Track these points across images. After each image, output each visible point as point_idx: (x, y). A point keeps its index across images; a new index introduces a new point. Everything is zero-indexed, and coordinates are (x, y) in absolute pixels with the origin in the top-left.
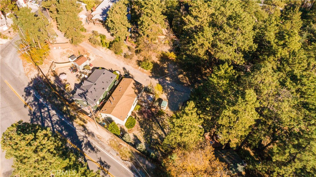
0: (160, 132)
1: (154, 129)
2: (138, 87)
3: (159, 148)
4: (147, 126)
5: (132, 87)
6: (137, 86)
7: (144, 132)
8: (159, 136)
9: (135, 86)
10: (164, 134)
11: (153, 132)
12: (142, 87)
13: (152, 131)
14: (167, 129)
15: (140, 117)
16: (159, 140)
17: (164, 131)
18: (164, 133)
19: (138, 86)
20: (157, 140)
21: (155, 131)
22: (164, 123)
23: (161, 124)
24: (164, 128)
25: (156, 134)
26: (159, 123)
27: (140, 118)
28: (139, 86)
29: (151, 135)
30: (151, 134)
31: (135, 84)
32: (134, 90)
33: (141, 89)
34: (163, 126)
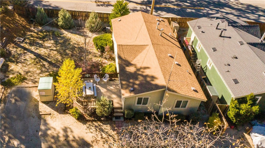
0: (42, 51)
1: (55, 52)
2: (137, 79)
3: (38, 34)
4: (72, 52)
5: (148, 68)
6: (141, 78)
7: (71, 43)
8: (41, 46)
9: (147, 76)
10: (34, 50)
11: (56, 47)
12: (126, 88)
13: (58, 48)
14: (29, 59)
15: (95, 60)
16: (40, 42)
17: (35, 55)
18: (33, 52)
19: (137, 82)
20: (44, 41)
21: (52, 50)
22: (39, 67)
23: (45, 63)
24: (35, 59)
25: (50, 47)
26: (50, 63)
27: (92, 58)
28: (134, 84)
29: (56, 43)
30: (57, 45)
31: (148, 79)
32: (139, 66)
33: (124, 83)
34: (40, 61)
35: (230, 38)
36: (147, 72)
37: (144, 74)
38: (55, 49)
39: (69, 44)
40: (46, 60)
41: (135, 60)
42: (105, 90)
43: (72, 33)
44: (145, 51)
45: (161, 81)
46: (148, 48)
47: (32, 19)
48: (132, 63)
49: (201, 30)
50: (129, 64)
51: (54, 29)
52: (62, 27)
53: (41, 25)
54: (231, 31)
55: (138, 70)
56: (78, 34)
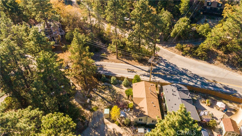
0: (104, 96)
1: (110, 96)
2: (139, 112)
3: (102, 87)
4: (116, 96)
5: (143, 108)
6: (140, 112)
7: (116, 92)
8: (104, 93)
9: (142, 111)
10: (101, 95)
11: (110, 94)
12: (135, 115)
13: (111, 94)
14: (99, 99)
15: (125, 101)
16: (103, 91)
17: (101, 98)
18: (100, 96)
19: (139, 113)
20: (105, 91)
21: (108, 95)
22: (103, 103)
23: (106, 101)
24: (102, 99)
25: (107, 94)
26: (108, 101)
27: (124, 100)
28: (138, 114)
29: (110, 92)
30: (110, 93)
31: (143, 112)
32: (140, 107)
33: (134, 113)
34: (104, 100)
35: (176, 95)
36: (143, 110)
37: (142, 110)
38: (109, 95)
39: (115, 92)
40: (106, 100)
41: (139, 104)
42: (128, 115)
43: (116, 87)
44: (143, 100)
45: (146, 114)
46: (144, 99)
47: (99, 79)
48: (138, 105)
49: (167, 91)
50: (137, 106)
51: (109, 84)
52: (112, 84)
53: (104, 82)
54: (177, 93)
55: (140, 108)
56: (119, 87)
